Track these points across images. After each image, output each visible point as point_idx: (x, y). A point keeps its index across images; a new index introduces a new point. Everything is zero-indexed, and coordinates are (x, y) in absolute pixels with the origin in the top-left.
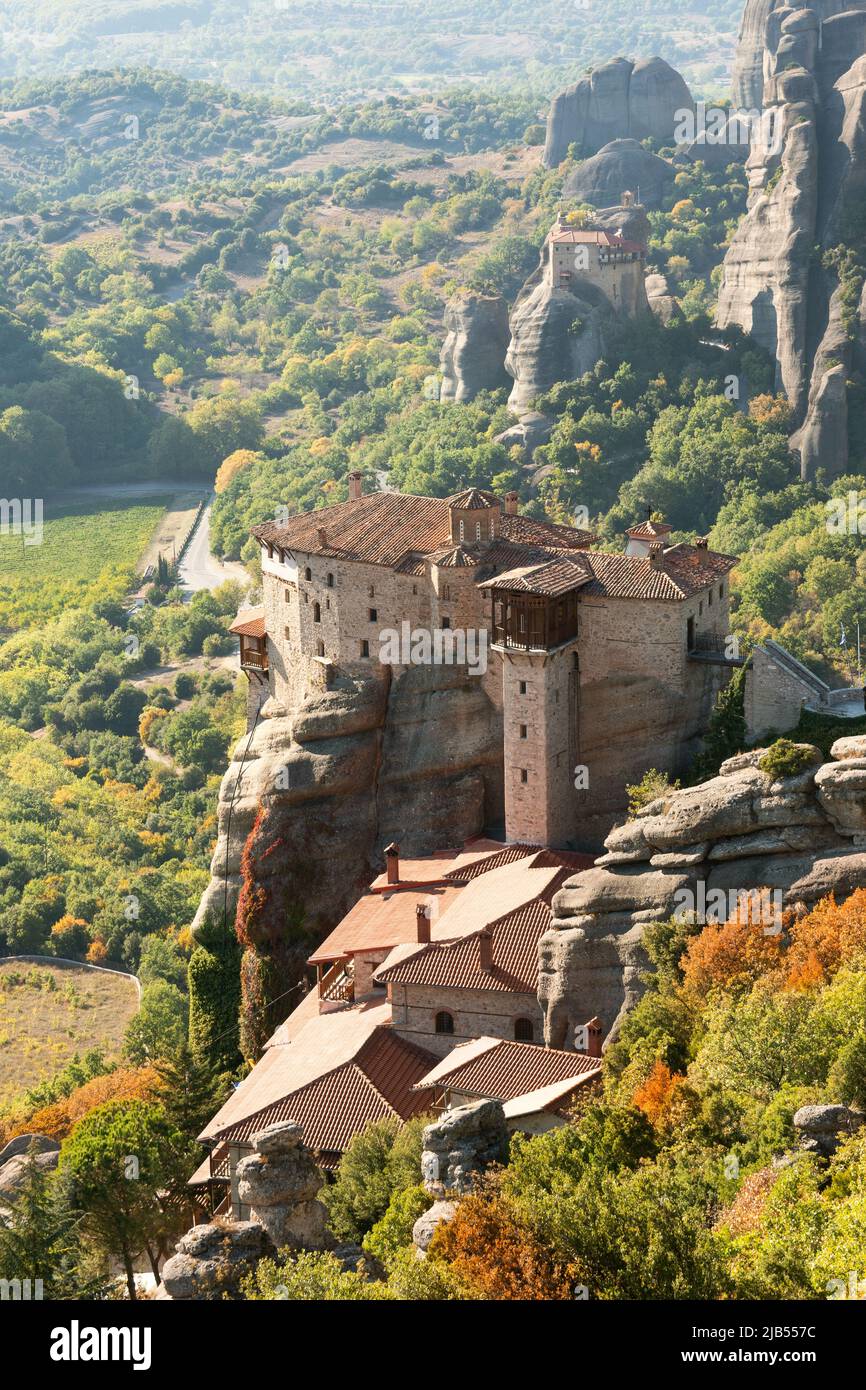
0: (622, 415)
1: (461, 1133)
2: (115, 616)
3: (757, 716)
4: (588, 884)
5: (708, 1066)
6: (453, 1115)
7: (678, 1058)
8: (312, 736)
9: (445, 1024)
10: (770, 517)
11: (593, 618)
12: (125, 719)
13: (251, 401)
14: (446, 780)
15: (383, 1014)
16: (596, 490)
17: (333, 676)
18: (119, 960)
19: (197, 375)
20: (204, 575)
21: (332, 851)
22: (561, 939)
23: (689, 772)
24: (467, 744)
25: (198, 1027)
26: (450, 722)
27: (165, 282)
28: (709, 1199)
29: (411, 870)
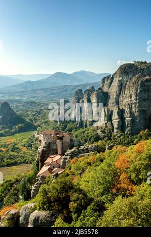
0: (65, 124)
1: (55, 175)
2: (30, 139)
3: (75, 145)
4: (64, 157)
5: (72, 170)
6: (54, 174)
7: (70, 169)
8: (44, 147)
9: (54, 167)
10: (76, 131)
11: (64, 138)
12: (31, 146)
13: (40, 123)
14: (54, 150)
15: (49, 167)
16: (64, 129)
17: (46, 143)
18: (30, 163)
19: (36, 122)
20: (36, 136)
21: (46, 155)
22: (62, 161)
23: (70, 149)
24: (55, 147)
25: (36, 168)
26: (54, 146)
27: (33, 115)
28: (73, 179)
29: (51, 156)
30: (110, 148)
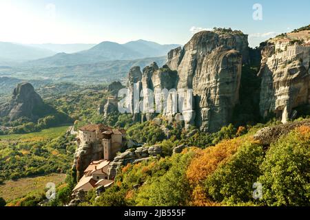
0: (115, 116)
1: (99, 189)
2: (64, 137)
3: (128, 145)
4: (112, 163)
5: (124, 181)
6: (99, 187)
7: (122, 180)
8: (84, 149)
9: (98, 178)
10: (130, 126)
11: (113, 137)
12: (65, 147)
13: (78, 115)
14: (98, 153)
15: (92, 177)
16: (112, 124)
17: (86, 143)
18: (63, 173)
19: (72, 112)
20: (73, 133)
21: (86, 160)
22: (110, 169)
23: (122, 152)
24: (100, 149)
25: (72, 179)
26: (98, 147)
27: (69, 103)
28: (125, 195)
29: (94, 162)
30: (179, 151)
